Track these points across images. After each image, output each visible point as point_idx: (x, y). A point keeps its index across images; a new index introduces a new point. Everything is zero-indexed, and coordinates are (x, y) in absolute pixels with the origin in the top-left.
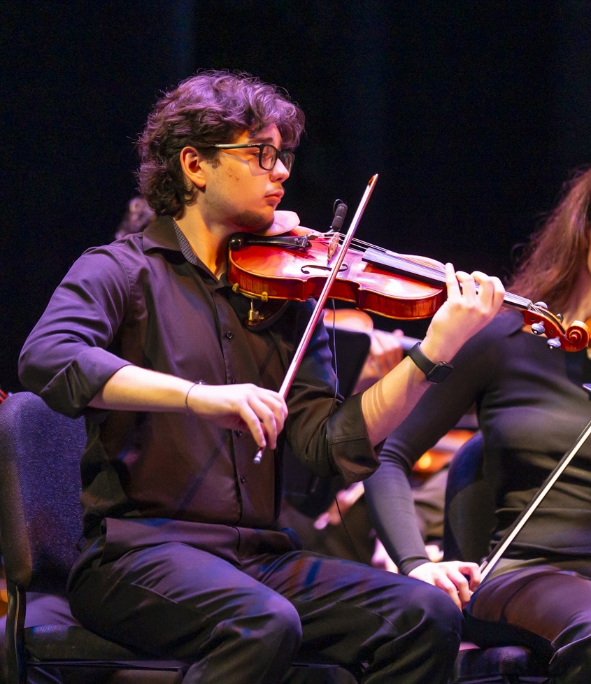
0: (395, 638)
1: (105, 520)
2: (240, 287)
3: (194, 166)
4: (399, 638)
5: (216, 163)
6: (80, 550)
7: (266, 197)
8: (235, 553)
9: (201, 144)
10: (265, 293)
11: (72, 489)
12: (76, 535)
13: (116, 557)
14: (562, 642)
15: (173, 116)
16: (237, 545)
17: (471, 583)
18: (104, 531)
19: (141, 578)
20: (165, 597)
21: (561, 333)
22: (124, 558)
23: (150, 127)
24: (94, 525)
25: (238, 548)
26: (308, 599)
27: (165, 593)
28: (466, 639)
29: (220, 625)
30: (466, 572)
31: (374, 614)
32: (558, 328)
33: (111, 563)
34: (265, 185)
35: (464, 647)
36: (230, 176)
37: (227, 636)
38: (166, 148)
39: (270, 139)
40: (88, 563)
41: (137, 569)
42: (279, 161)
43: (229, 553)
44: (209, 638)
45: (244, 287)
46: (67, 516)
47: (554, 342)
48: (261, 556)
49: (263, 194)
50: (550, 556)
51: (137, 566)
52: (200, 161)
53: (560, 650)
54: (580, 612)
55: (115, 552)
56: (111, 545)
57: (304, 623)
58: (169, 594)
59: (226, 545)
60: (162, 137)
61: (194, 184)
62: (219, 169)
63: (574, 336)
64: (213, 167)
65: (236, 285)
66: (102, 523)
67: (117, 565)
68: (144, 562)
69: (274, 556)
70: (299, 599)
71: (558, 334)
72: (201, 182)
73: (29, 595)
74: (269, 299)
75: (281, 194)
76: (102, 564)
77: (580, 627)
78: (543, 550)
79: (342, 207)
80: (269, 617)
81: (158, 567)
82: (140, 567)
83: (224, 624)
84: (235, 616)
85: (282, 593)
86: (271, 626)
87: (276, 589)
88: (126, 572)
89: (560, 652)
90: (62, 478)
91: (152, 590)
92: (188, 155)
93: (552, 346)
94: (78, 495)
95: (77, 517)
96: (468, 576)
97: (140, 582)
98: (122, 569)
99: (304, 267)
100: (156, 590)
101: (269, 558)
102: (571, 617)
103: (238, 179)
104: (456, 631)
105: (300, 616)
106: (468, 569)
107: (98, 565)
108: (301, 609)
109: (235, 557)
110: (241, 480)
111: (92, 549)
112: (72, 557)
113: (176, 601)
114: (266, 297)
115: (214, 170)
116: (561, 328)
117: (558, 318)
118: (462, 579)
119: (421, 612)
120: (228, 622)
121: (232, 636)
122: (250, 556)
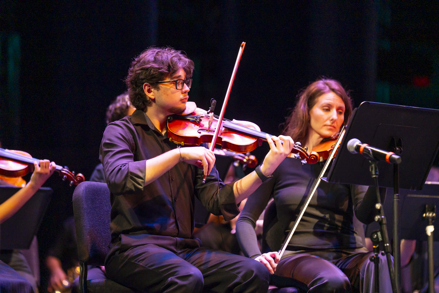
0: (242, 283)
1: (121, 235)
2: (172, 139)
3: (149, 91)
4: (244, 283)
5: (158, 89)
6: (110, 248)
7: (181, 100)
8: (175, 248)
9: (151, 82)
10: (183, 142)
11: (107, 222)
12: (108, 241)
13: (126, 250)
14: (312, 285)
15: (138, 70)
16: (176, 245)
17: (276, 260)
18: (120, 239)
19: (136, 259)
20: (146, 267)
21: (307, 156)
22: (129, 250)
23: (130, 74)
24: (116, 237)
25: (176, 246)
26: (206, 267)
27: (146, 265)
28: (271, 284)
29: (169, 279)
30: (273, 256)
31: (233, 273)
32: (305, 155)
33: (123, 253)
34: (180, 96)
35: (270, 288)
36: (165, 94)
37: (173, 283)
38: (137, 83)
39: (180, 76)
40: (113, 253)
41: (134, 255)
42: (185, 84)
43: (173, 248)
44: (165, 284)
45: (174, 139)
46: (105, 233)
47: (304, 162)
48: (185, 250)
49: (179, 99)
50: (307, 250)
51: (134, 254)
52: (152, 89)
53: (311, 288)
54: (320, 272)
55: (125, 248)
56: (123, 245)
57: (204, 277)
58: (147, 266)
59: (171, 245)
60: (135, 79)
61: (150, 98)
62: (160, 91)
63: (312, 158)
64: (157, 90)
65: (171, 138)
66: (119, 236)
67: (126, 254)
68: (137, 252)
69: (191, 250)
70: (202, 267)
71: (305, 157)
72: (153, 97)
73: (89, 266)
74: (184, 144)
75: (187, 98)
76: (120, 253)
77: (320, 279)
78: (304, 247)
79: (214, 101)
80: (190, 276)
81: (144, 255)
82: (136, 254)
83: (171, 279)
84: (176, 275)
85: (194, 265)
86: (191, 279)
87: (192, 263)
88: (129, 257)
89: (312, 289)
90: (102, 218)
91: (141, 264)
92: (146, 87)
93: (303, 163)
94: (109, 224)
95: (109, 233)
96: (274, 257)
97: (136, 261)
98: (128, 255)
99: (199, 130)
100: (142, 264)
101: (189, 250)
102: (316, 275)
103: (168, 95)
104: (267, 280)
105: (203, 274)
106: (274, 254)
107: (118, 254)
108: (203, 272)
109: (175, 250)
110: (178, 219)
111: (116, 247)
112: (106, 250)
113: (151, 268)
114: (183, 144)
115: (158, 92)
116: (307, 154)
117: (305, 149)
118: (271, 259)
119: (252, 272)
120: (172, 277)
121: (174, 283)
122: (181, 249)
